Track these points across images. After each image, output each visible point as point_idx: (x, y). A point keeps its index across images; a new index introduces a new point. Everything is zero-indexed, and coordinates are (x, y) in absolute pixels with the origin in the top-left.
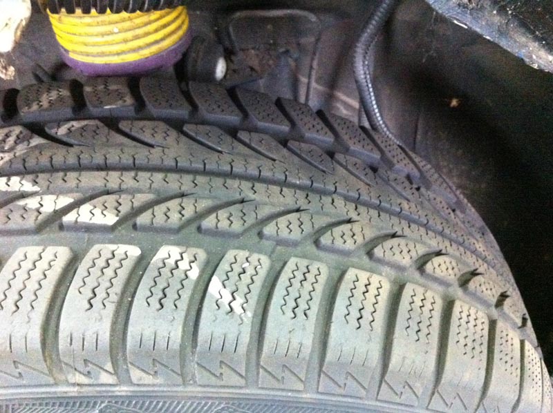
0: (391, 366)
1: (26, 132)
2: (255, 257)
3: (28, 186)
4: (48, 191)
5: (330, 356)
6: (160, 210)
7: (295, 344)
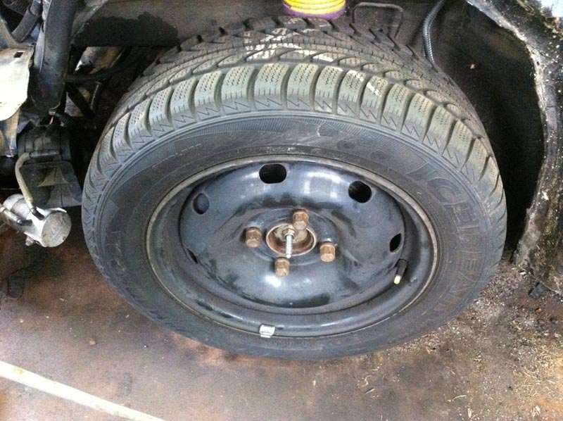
0: (430, 129)
1: (289, 31)
2: (383, 80)
3: (296, 47)
4: (305, 49)
5: (408, 118)
6: (348, 60)
7: (396, 110)
